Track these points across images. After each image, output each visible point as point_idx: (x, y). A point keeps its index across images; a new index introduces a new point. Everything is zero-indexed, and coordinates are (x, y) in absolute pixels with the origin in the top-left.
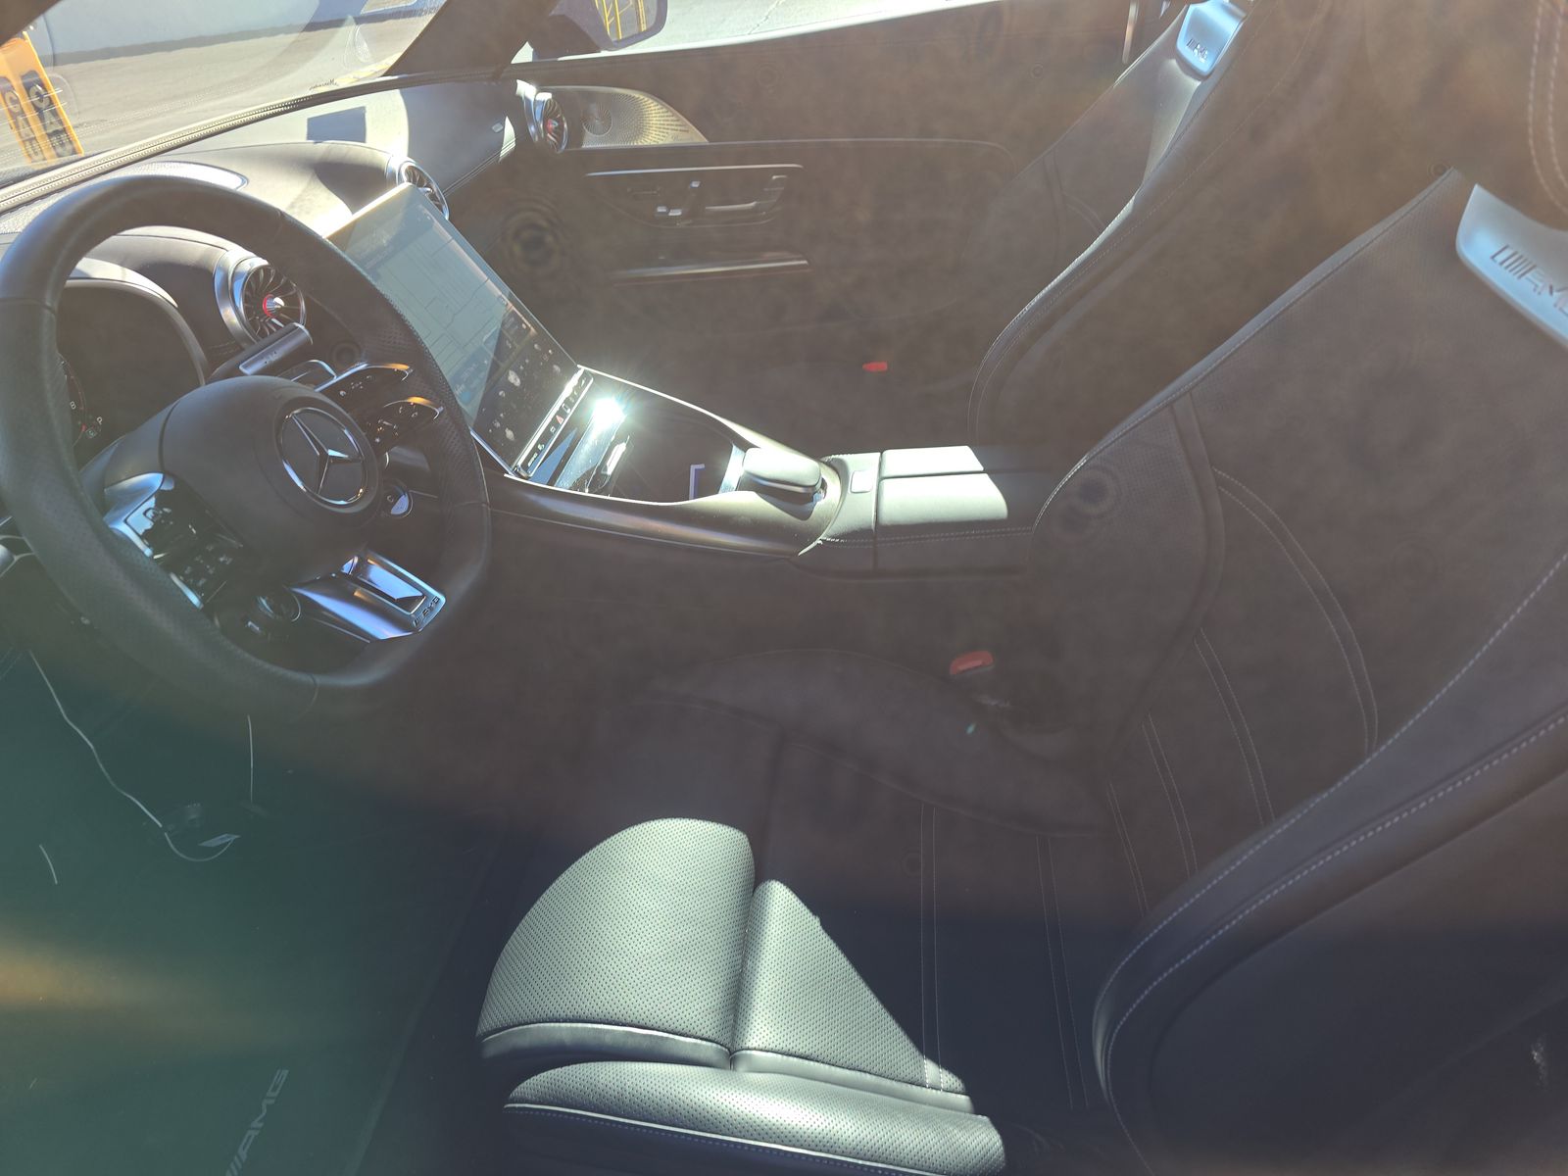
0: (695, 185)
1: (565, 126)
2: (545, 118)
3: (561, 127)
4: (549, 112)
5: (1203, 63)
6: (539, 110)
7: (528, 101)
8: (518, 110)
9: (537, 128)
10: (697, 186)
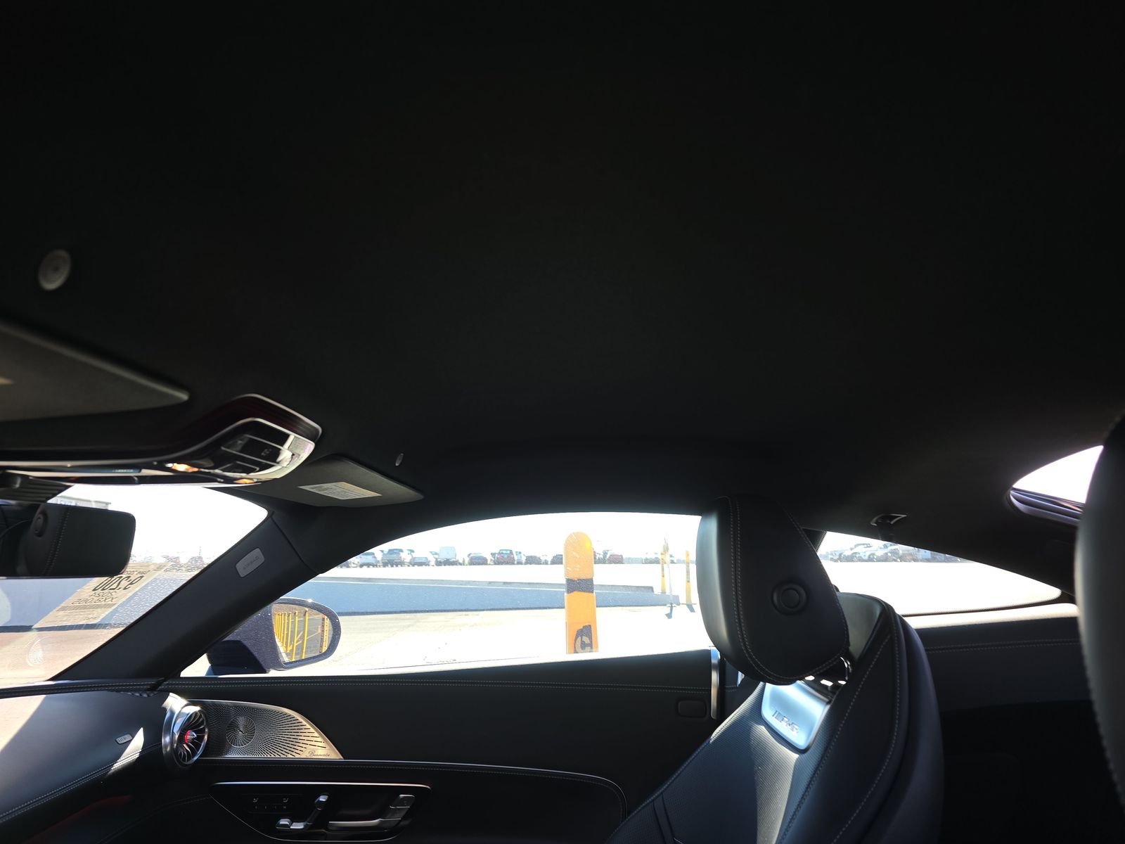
0: (323, 799)
1: (206, 737)
2: (183, 731)
3: (200, 738)
4: (191, 724)
5: (800, 738)
6: (180, 722)
7: (172, 713)
8: (156, 723)
9: (172, 739)
10: (324, 800)
